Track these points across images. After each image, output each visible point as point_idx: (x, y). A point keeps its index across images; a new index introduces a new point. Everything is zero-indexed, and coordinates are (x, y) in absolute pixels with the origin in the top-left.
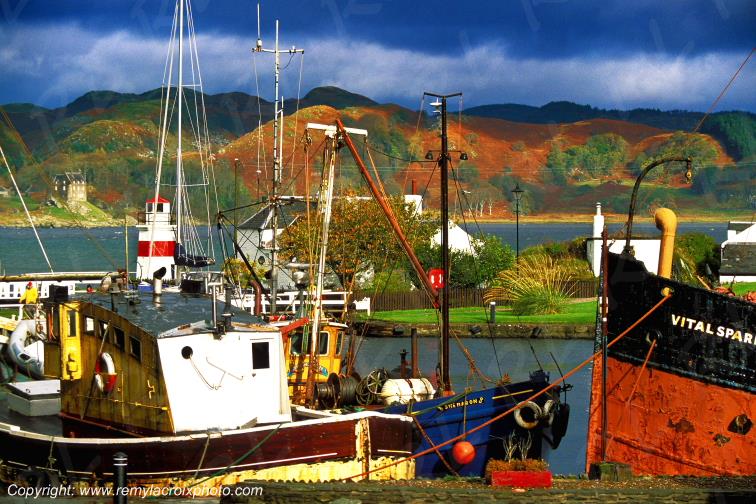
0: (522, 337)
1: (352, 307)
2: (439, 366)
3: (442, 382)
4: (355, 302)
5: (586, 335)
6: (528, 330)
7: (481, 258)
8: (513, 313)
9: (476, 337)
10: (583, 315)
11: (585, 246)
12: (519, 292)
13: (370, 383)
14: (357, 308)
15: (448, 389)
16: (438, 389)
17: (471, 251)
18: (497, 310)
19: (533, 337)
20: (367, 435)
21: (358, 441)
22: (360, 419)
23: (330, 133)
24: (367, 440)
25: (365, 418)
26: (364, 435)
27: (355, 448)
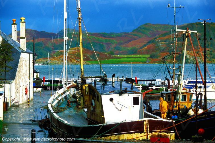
20: (147, 125)
21: (144, 127)
22: (145, 120)
23: (185, 32)
24: (148, 127)
25: (147, 120)
26: (146, 125)
27: (144, 129)
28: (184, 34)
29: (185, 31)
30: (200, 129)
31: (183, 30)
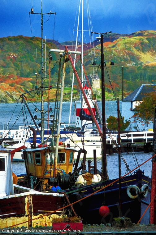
20: (31, 203)
21: (26, 206)
22: (27, 196)
23: (62, 54)
24: (31, 206)
25: (30, 195)
26: (29, 203)
27: (25, 210)
28: (61, 56)
29: (63, 51)
30: (102, 207)
31: (59, 50)
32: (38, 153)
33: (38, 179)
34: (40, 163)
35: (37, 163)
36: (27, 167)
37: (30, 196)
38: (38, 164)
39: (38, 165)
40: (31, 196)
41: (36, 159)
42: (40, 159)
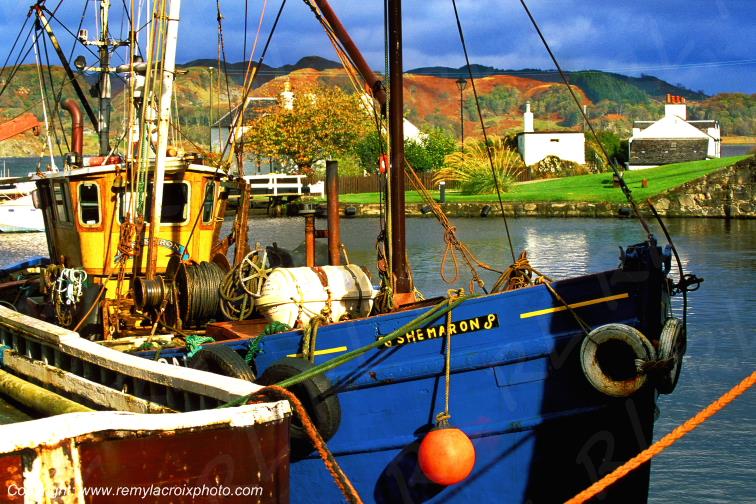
0: (472, 217)
1: (306, 190)
2: (383, 237)
3: (390, 274)
4: (310, 186)
5: (535, 213)
6: (478, 209)
7: (428, 148)
8: (464, 193)
9: (427, 217)
10: (530, 193)
11: (516, 139)
12: (467, 172)
13: (247, 275)
14: (312, 191)
15: (404, 288)
16: (383, 289)
17: (419, 142)
18: (447, 191)
19: (483, 216)
22: (42, 451)
32: (88, 184)
33: (91, 277)
34: (97, 221)
35: (85, 222)
36: (52, 235)
37: (67, 452)
38: (91, 223)
39: (91, 229)
40: (75, 453)
41: (83, 207)
42: (97, 207)
